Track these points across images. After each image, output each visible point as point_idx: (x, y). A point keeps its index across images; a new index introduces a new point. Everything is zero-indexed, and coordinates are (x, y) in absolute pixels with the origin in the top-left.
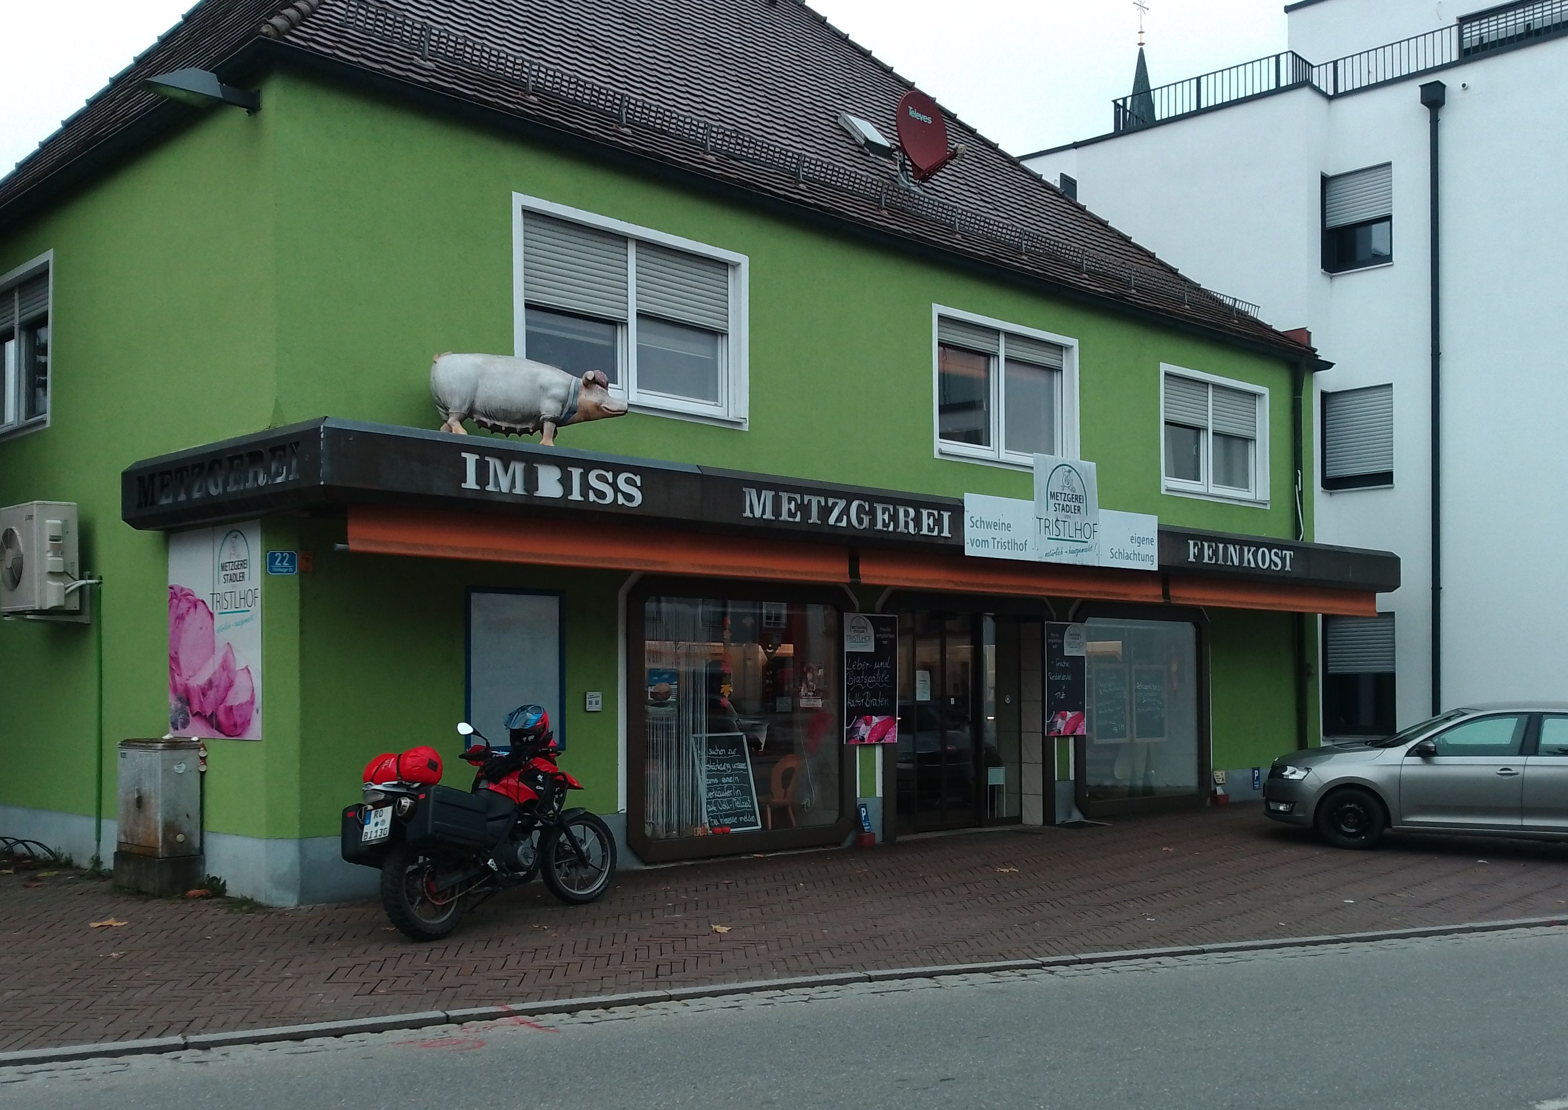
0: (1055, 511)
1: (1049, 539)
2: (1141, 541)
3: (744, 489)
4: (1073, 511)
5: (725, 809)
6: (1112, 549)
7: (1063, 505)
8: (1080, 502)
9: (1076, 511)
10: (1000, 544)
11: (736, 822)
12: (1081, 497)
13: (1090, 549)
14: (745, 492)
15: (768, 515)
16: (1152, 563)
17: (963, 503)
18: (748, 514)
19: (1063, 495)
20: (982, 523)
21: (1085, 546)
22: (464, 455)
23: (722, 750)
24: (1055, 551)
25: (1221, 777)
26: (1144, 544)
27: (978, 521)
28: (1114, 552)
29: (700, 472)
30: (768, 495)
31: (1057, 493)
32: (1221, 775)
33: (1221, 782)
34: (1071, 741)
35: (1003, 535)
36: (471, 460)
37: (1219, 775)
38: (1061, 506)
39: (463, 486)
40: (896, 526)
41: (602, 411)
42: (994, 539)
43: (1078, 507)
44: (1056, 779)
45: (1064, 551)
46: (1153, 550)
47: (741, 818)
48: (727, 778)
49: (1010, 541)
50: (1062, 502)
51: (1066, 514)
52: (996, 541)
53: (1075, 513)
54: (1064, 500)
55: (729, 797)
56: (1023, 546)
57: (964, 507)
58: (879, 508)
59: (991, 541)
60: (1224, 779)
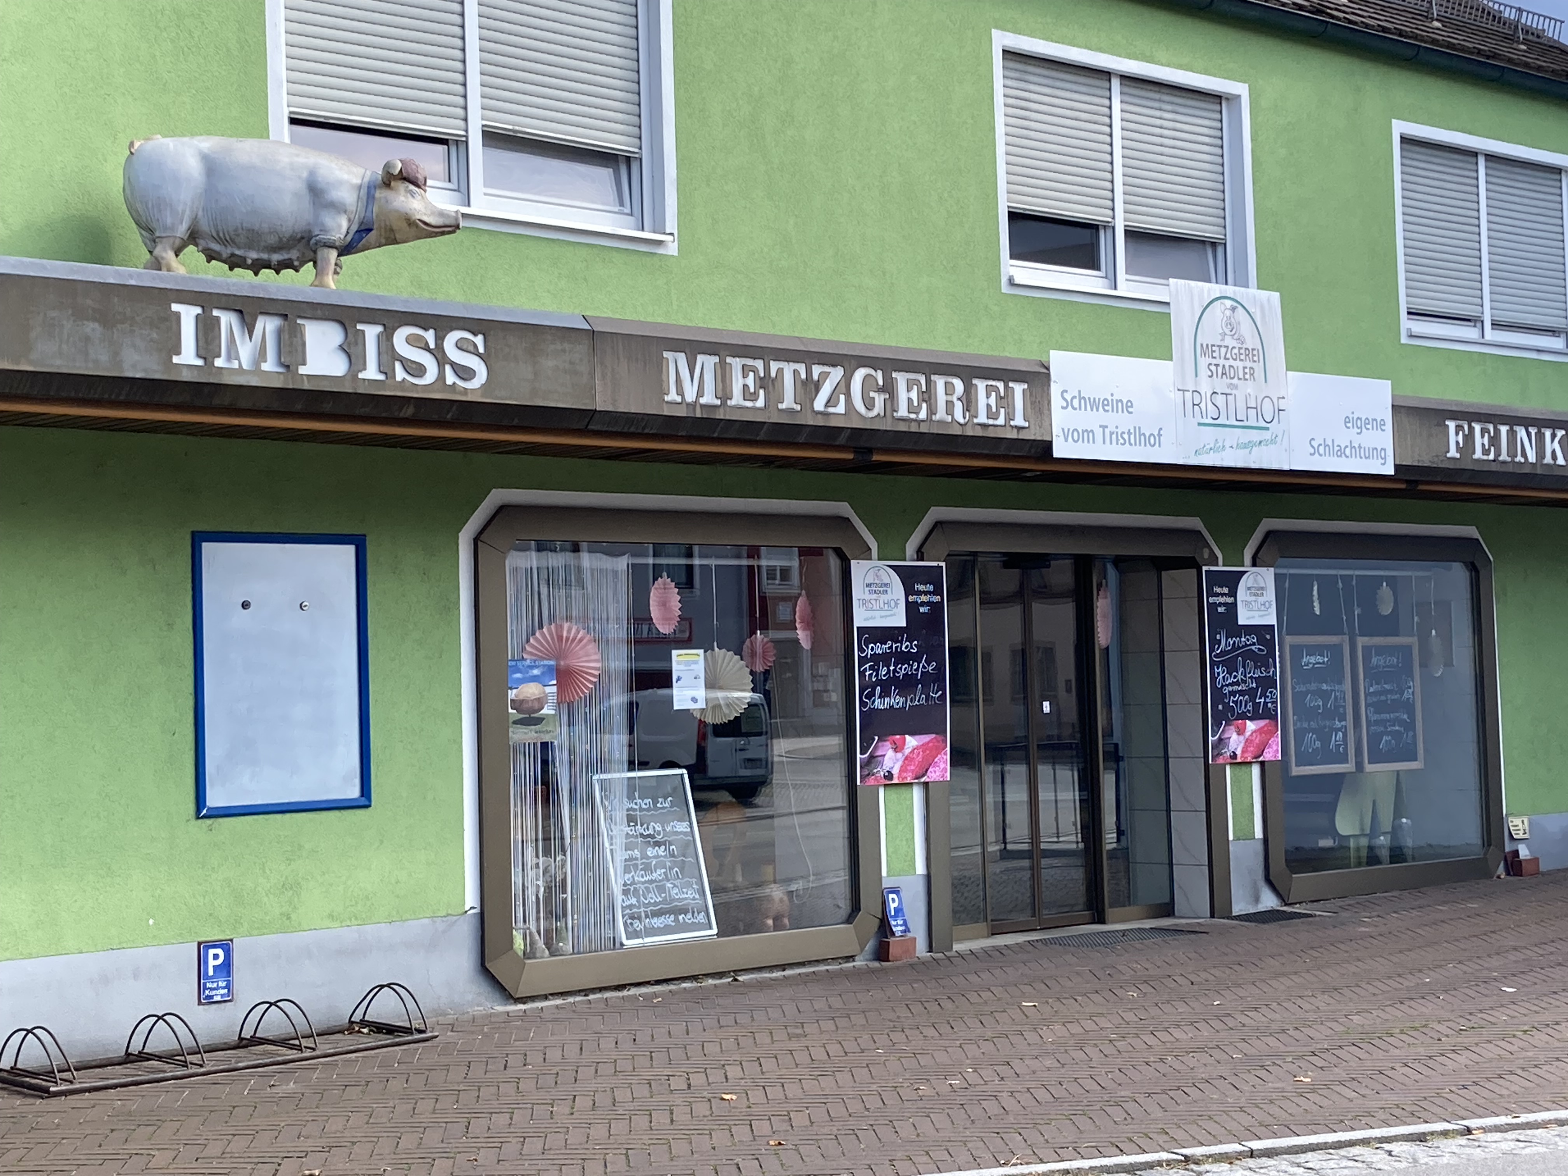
0: (1210, 377)
1: (1199, 424)
2: (1362, 424)
3: (666, 354)
4: (1241, 376)
5: (652, 901)
6: (1313, 439)
7: (1224, 366)
8: (1255, 361)
9: (1247, 376)
10: (1114, 436)
11: (673, 924)
12: (1255, 352)
13: (1273, 441)
14: (667, 359)
15: (709, 398)
16: (1383, 462)
17: (1048, 369)
18: (673, 396)
19: (1223, 350)
20: (1083, 401)
21: (1266, 435)
22: (175, 307)
23: (647, 801)
24: (1212, 445)
25: (1521, 826)
26: (1368, 429)
27: (1074, 397)
28: (1314, 443)
29: (588, 327)
30: (707, 362)
31: (1213, 345)
32: (1520, 824)
33: (1521, 836)
34: (1256, 770)
35: (1121, 421)
36: (188, 314)
37: (1518, 825)
38: (1220, 369)
39: (176, 360)
40: (932, 411)
41: (417, 226)
42: (1104, 427)
43: (1251, 368)
44: (1231, 837)
45: (1227, 445)
46: (1385, 439)
47: (681, 917)
48: (657, 848)
49: (1132, 431)
50: (1222, 362)
51: (1229, 381)
52: (1107, 431)
53: (1246, 380)
54: (1225, 358)
55: (660, 881)
56: (1156, 439)
57: (1049, 375)
58: (901, 379)
59: (1099, 432)
60: (1527, 831)
